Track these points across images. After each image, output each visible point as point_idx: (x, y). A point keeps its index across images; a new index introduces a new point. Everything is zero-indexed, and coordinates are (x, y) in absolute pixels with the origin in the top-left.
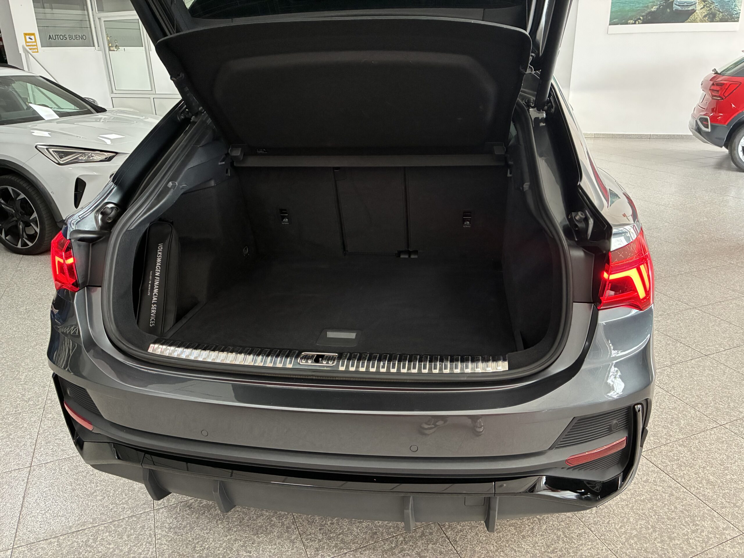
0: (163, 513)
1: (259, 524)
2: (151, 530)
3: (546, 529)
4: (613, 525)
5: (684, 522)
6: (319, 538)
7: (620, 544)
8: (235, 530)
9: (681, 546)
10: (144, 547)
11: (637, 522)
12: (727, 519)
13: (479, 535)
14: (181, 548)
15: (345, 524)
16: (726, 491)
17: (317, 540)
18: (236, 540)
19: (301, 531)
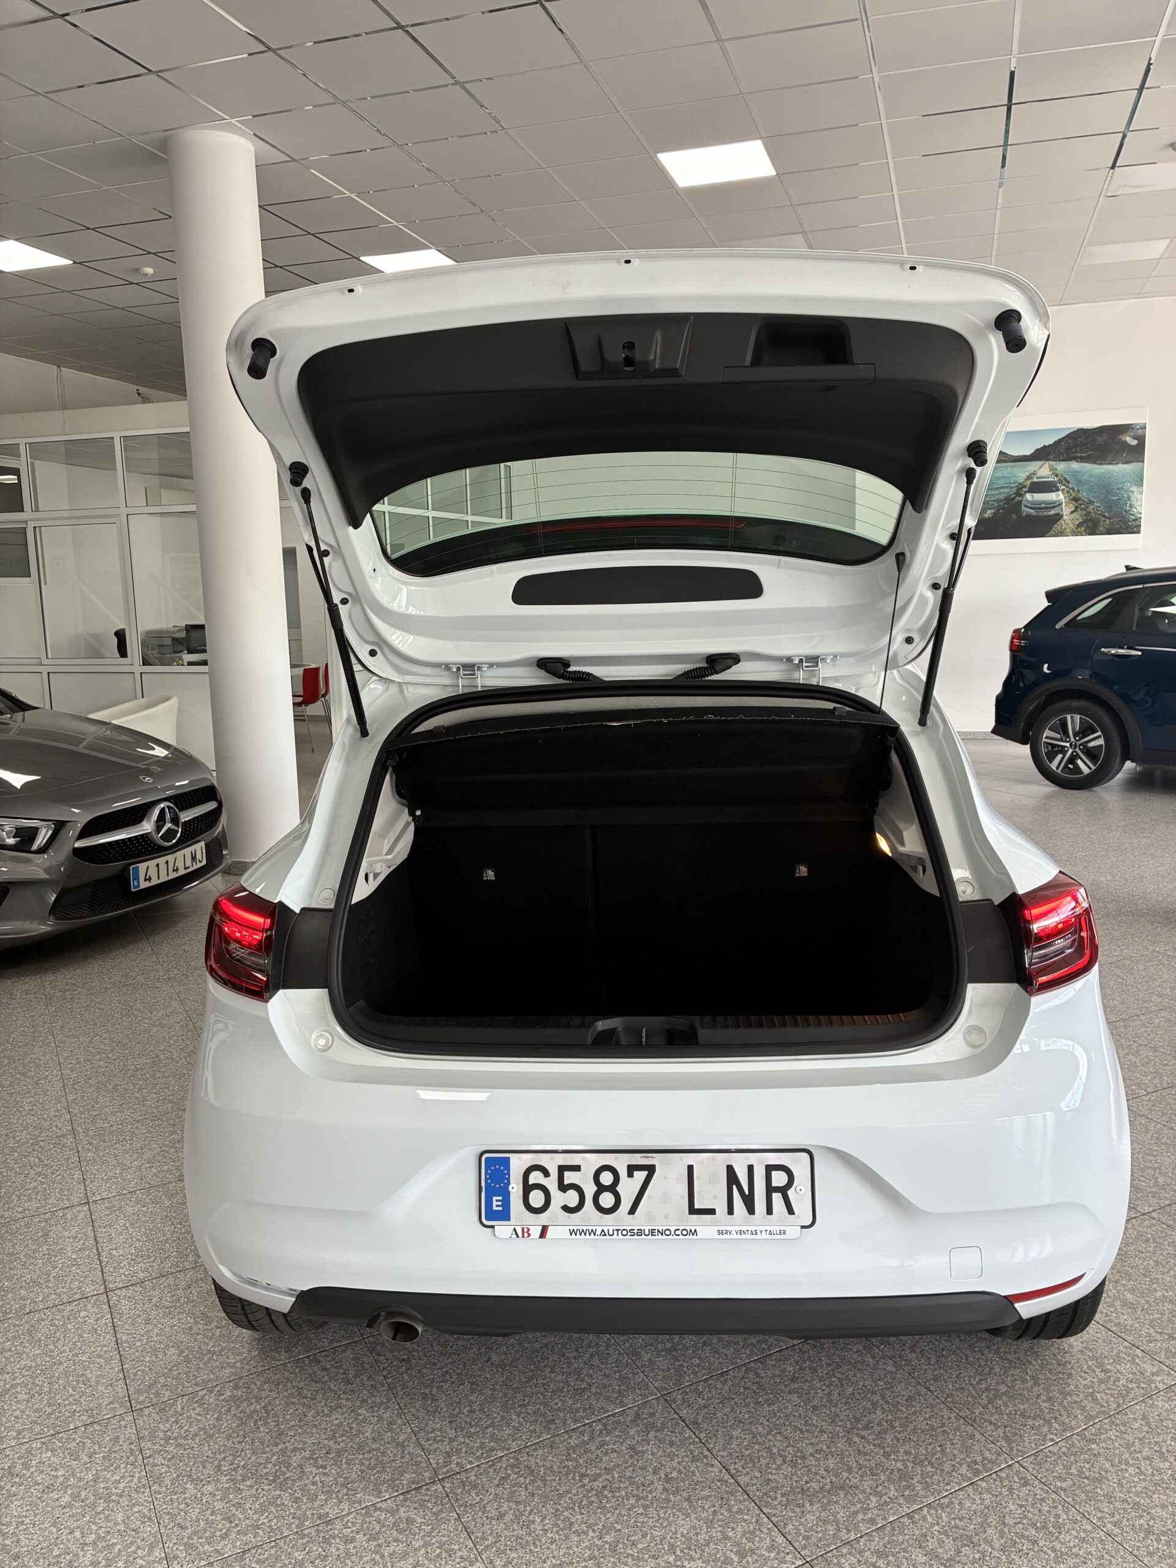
0: (149, 1415)
1: (337, 1422)
2: (131, 1444)
3: (853, 1394)
4: (967, 1378)
5: (1085, 1367)
6: (451, 1436)
7: (980, 1407)
8: (292, 1434)
9: (1083, 1404)
10: (123, 1471)
11: (1006, 1372)
12: (1158, 1359)
13: (738, 1412)
14: (194, 1469)
15: (495, 1410)
16: (1156, 1316)
17: (447, 1440)
18: (295, 1450)
19: (416, 1427)
